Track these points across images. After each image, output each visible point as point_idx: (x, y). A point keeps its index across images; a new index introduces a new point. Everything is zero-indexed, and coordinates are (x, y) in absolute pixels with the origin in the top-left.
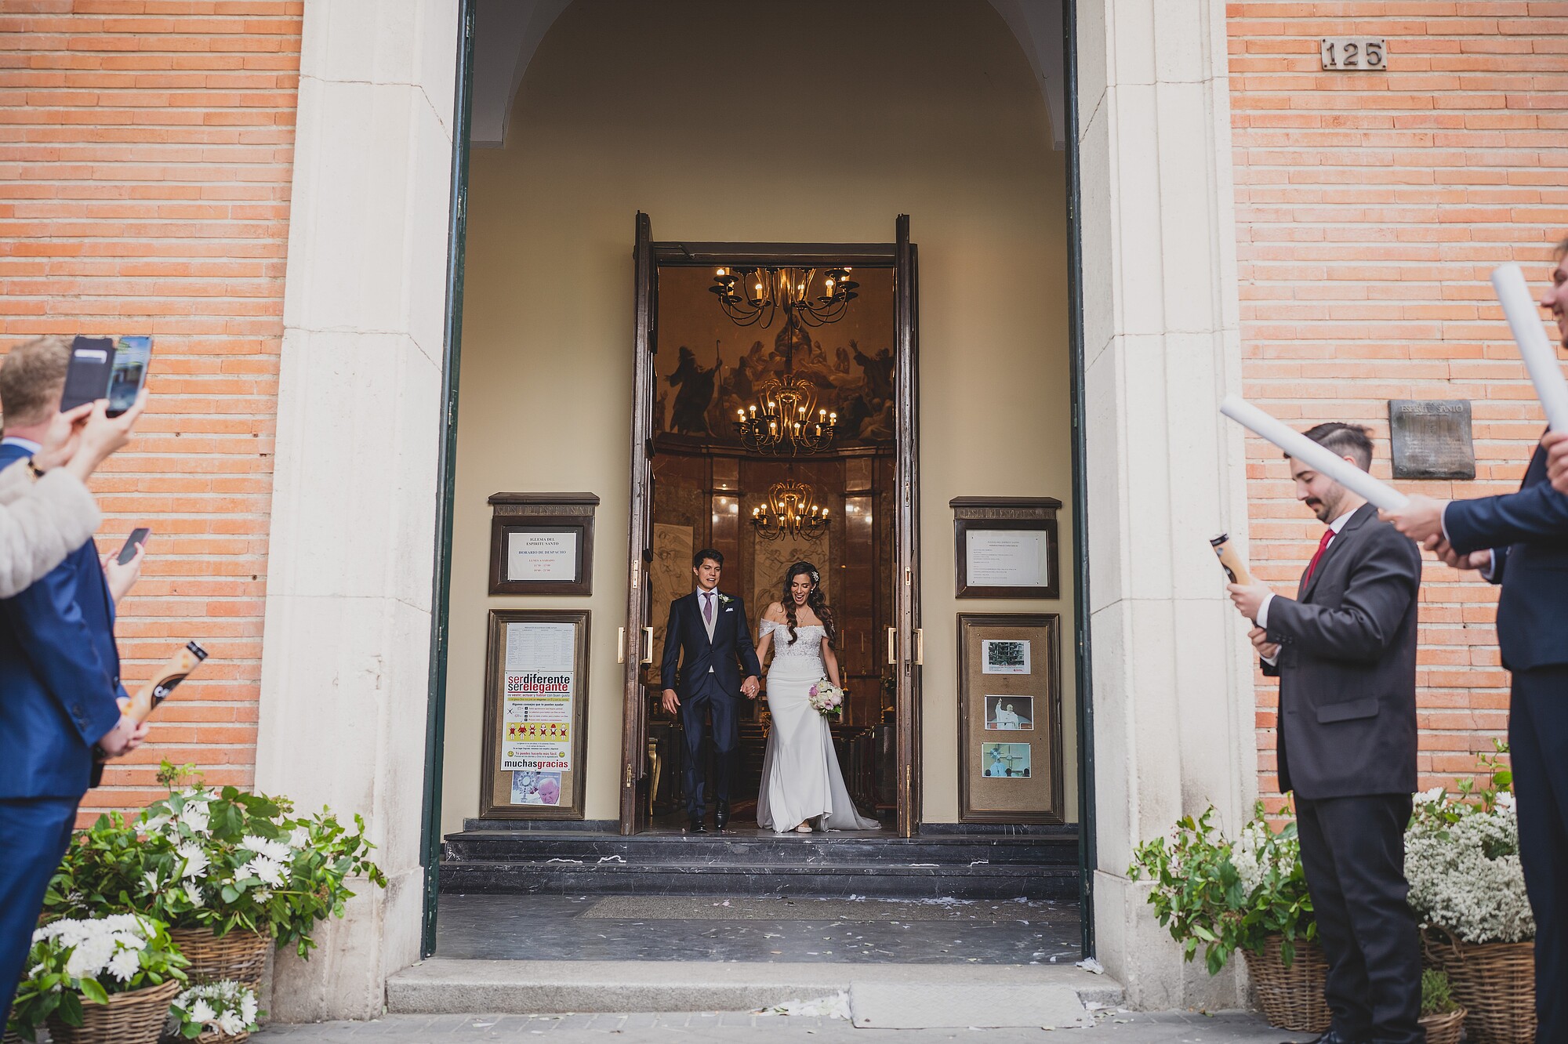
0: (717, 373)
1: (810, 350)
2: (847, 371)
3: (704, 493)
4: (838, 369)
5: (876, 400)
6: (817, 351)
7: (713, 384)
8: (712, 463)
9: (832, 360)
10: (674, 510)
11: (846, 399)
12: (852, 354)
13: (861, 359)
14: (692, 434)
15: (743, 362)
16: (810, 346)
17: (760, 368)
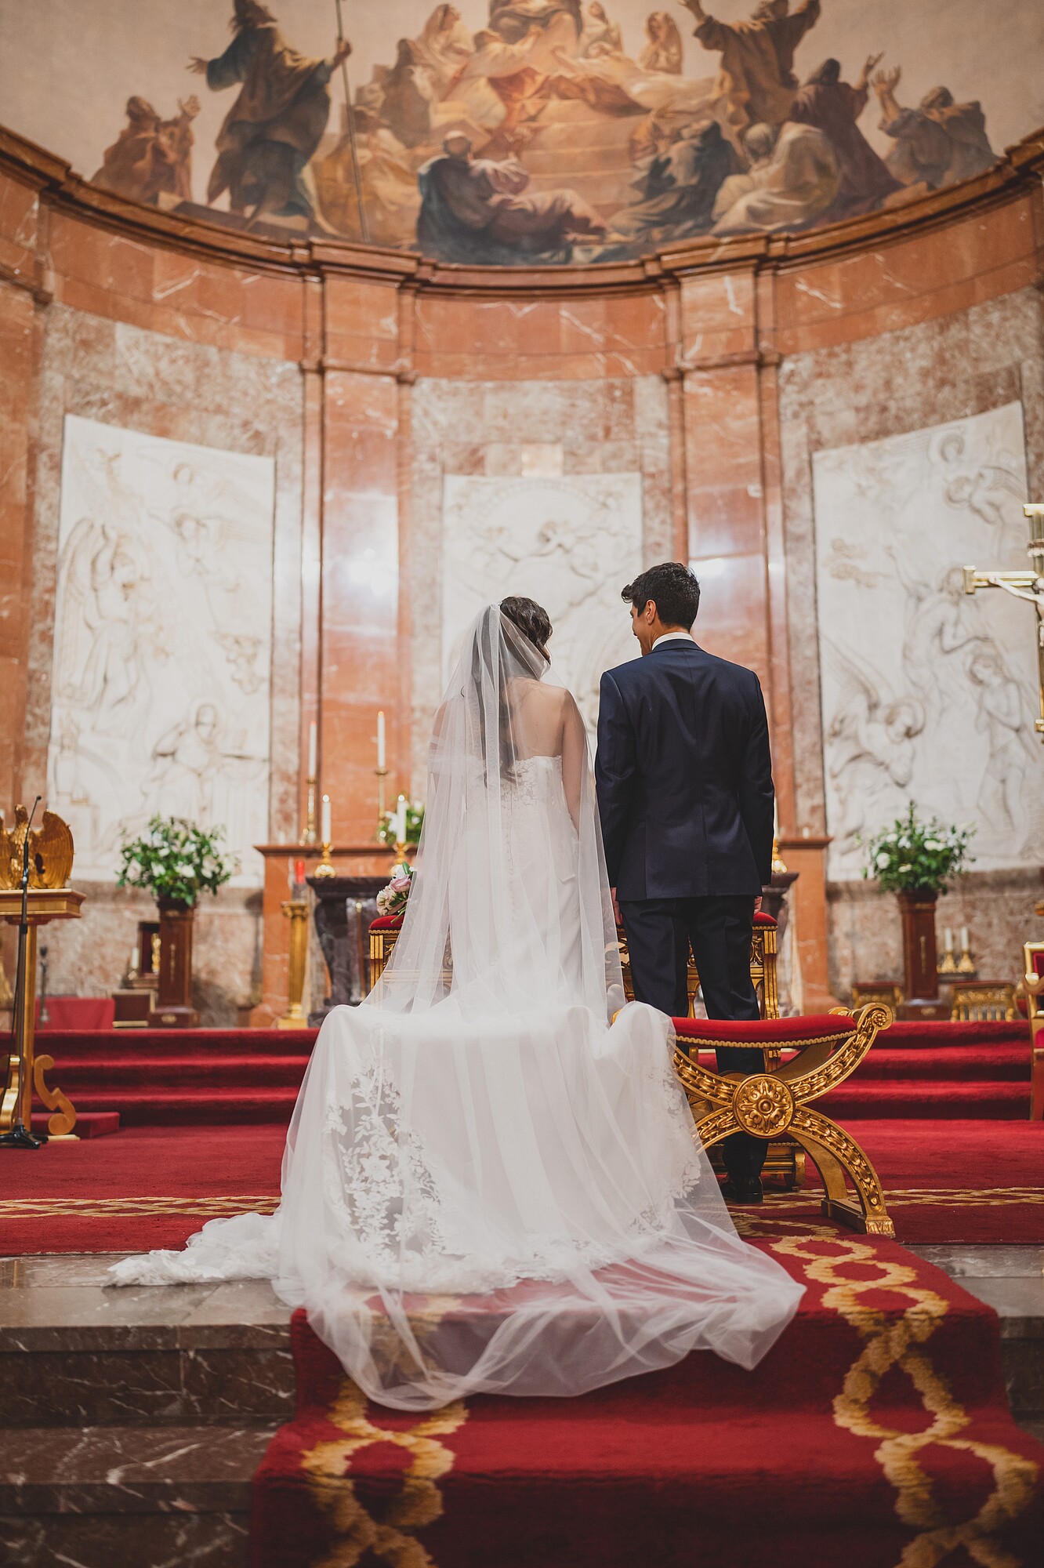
0: (337, 75)
1: (579, 26)
2: (675, 69)
3: (303, 371)
4: (652, 65)
5: (758, 130)
6: (593, 27)
7: (326, 102)
8: (323, 295)
9: (636, 43)
10: (219, 410)
11: (676, 137)
12: (687, 23)
13: (712, 33)
14: (268, 218)
15: (407, 54)
16: (577, 15)
17: (450, 69)
